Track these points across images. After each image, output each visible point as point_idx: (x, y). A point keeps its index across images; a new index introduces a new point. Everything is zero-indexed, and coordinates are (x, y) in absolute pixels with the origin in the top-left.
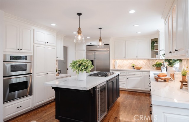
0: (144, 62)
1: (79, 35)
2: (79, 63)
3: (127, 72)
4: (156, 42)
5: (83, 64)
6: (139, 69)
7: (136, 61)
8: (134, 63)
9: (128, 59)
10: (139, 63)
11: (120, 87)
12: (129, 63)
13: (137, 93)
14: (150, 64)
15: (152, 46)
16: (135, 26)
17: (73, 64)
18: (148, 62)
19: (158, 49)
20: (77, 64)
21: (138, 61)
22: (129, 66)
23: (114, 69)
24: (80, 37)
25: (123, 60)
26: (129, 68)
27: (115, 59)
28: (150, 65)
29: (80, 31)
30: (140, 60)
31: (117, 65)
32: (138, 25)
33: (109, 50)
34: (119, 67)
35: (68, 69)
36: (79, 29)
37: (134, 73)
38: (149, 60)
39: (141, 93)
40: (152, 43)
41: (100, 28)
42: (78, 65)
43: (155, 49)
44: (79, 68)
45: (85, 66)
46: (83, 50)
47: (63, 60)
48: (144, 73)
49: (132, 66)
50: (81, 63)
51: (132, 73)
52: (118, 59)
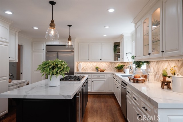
0: (107, 64)
1: (52, 29)
2: (52, 65)
3: (92, 75)
4: (118, 45)
5: (58, 66)
6: (102, 71)
7: (99, 63)
8: (98, 66)
9: (92, 62)
10: (102, 66)
11: (89, 91)
12: (93, 65)
13: (102, 96)
14: (112, 66)
15: (114, 49)
16: (106, 27)
17: (45, 66)
18: (110, 65)
19: (120, 53)
20: (49, 66)
21: (102, 64)
22: (93, 69)
23: (77, 72)
24: (52, 32)
25: (87, 63)
26: (93, 71)
27: (79, 62)
28: (111, 68)
29: (53, 24)
30: (103, 63)
31: (81, 68)
32: (108, 27)
33: (74, 52)
34: (83, 70)
35: (21, 73)
36: (52, 21)
37: (99, 75)
38: (111, 63)
39: (105, 95)
40: (114, 46)
41: (70, 26)
42: (51, 67)
43: (117, 52)
44: (53, 71)
45: (60, 68)
46: (43, 50)
47: (17, 61)
48: (108, 75)
49: (96, 69)
50: (55, 64)
51: (96, 76)
52: (82, 62)
